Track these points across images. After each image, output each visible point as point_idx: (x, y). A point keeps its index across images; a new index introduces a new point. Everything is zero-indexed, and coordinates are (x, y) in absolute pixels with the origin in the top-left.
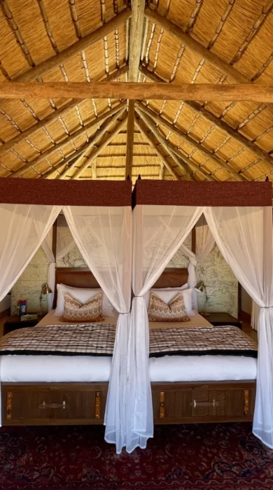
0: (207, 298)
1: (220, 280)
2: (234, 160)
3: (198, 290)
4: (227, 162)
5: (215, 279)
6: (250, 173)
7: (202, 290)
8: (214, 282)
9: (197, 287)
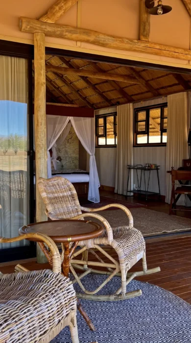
0: (62, 166)
1: (70, 156)
2: (75, 83)
3: (58, 161)
4: (71, 83)
5: (66, 155)
6: (85, 92)
7: (60, 161)
8: (66, 157)
9: (57, 159)
